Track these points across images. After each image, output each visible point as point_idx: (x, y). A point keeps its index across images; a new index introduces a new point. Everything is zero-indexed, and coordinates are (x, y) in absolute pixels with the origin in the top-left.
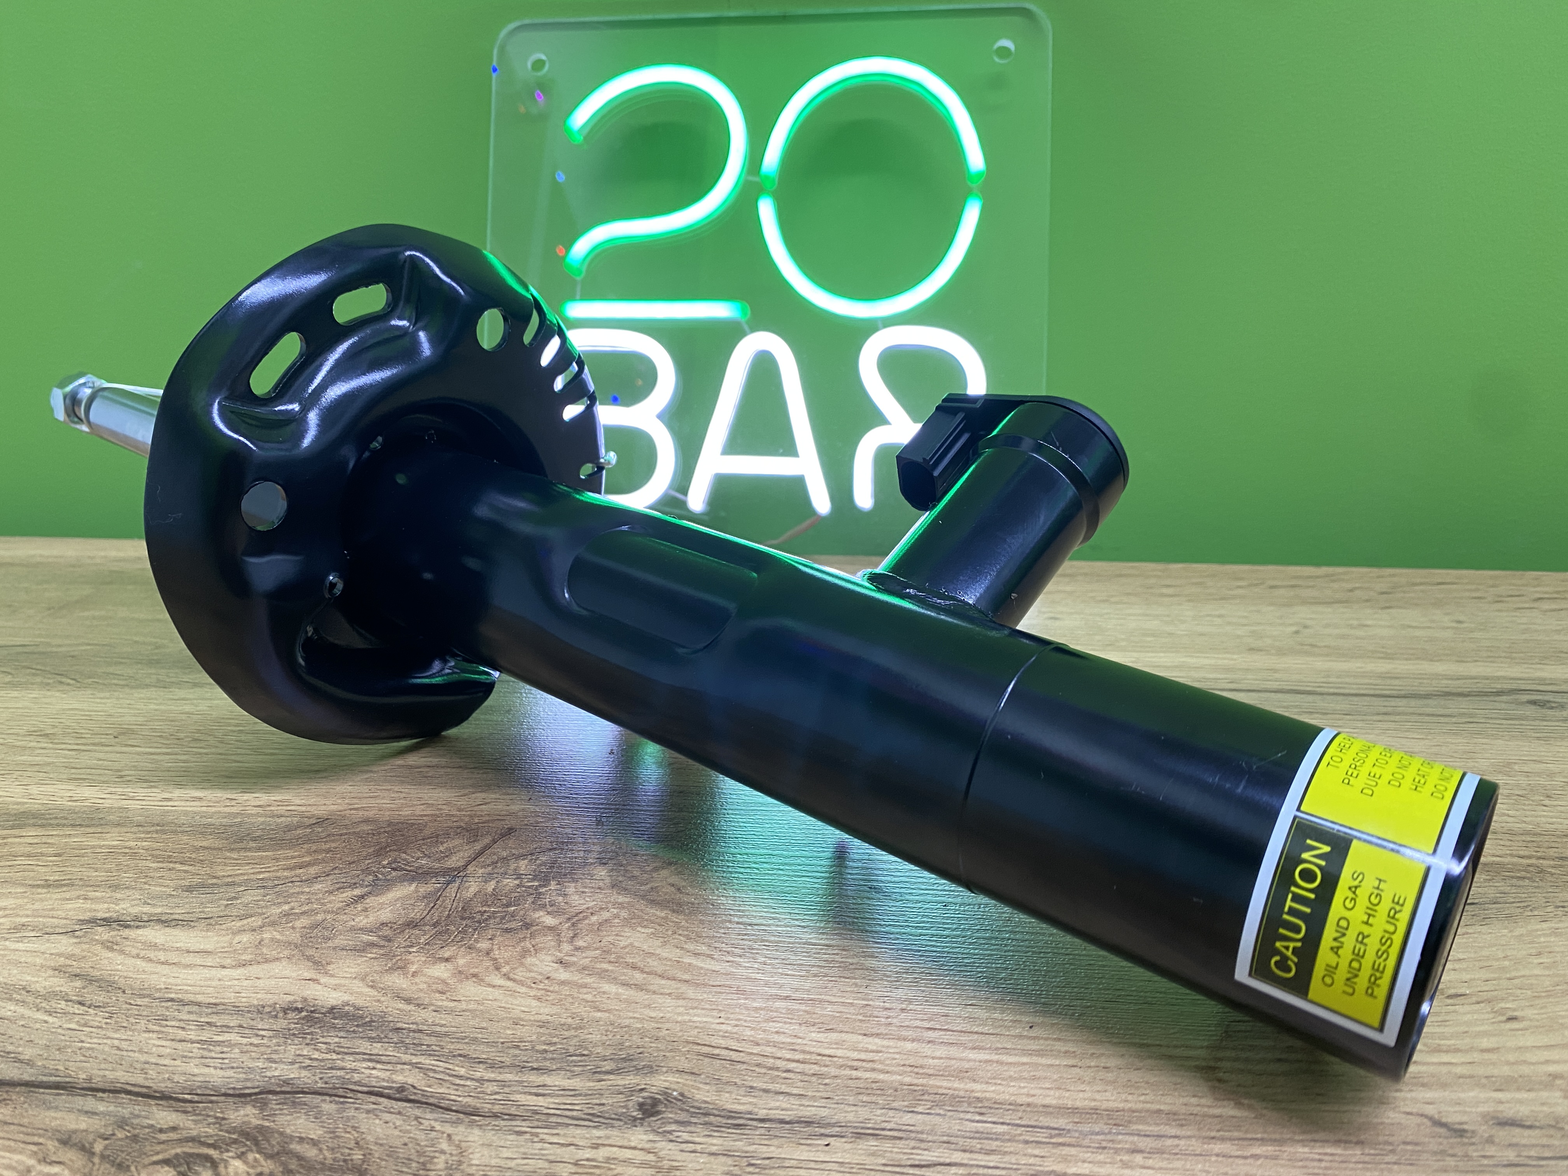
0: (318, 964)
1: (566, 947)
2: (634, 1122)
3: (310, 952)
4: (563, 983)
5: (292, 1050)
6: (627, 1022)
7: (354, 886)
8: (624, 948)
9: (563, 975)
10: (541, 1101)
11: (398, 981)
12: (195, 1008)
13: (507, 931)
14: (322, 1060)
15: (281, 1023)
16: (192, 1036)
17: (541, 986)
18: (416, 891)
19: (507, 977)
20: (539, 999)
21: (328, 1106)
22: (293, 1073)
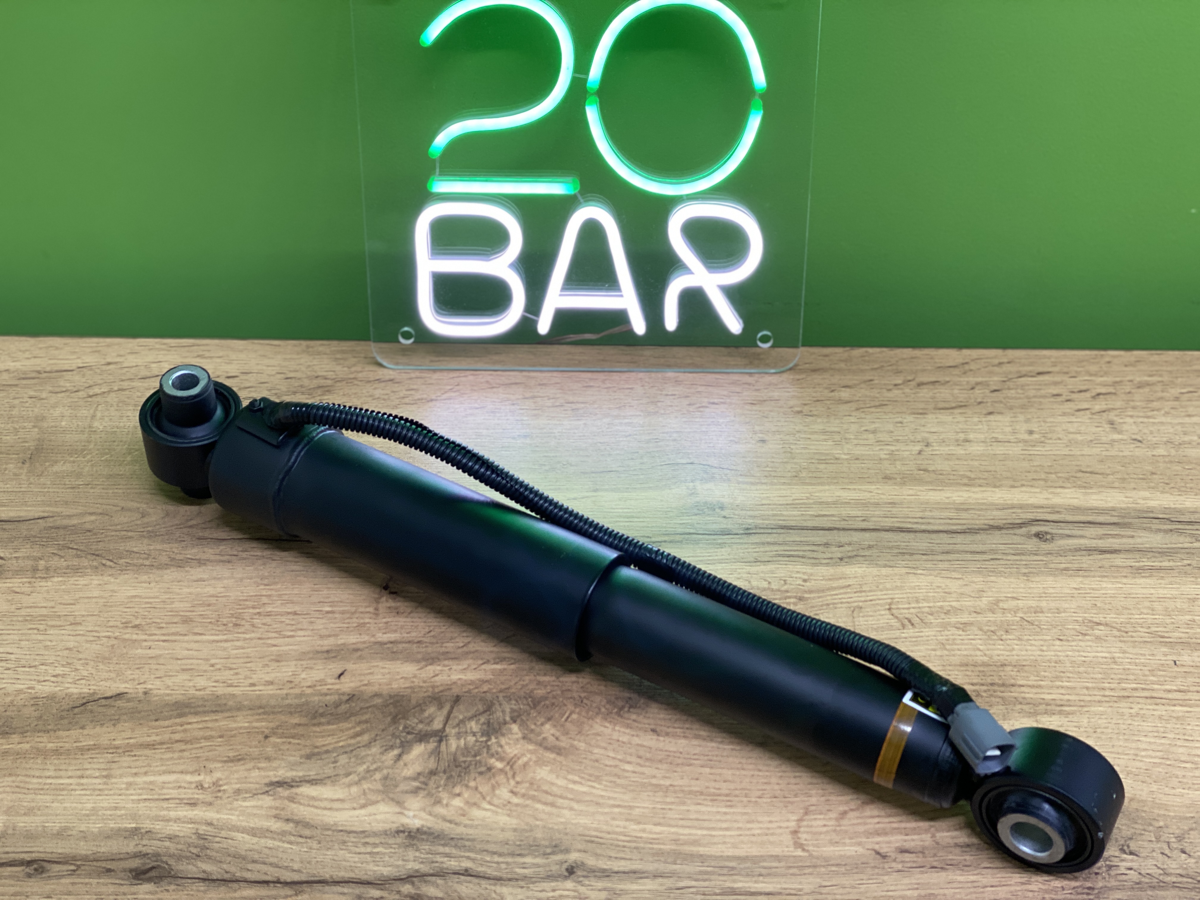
0: (399, 803)
1: (512, 782)
2: (566, 878)
3: (391, 795)
4: (517, 805)
5: (411, 854)
6: (550, 826)
7: (392, 747)
8: (540, 780)
9: (515, 800)
10: (526, 871)
11: (440, 810)
12: (355, 835)
13: (481, 773)
14: (426, 858)
15: (399, 840)
16: (363, 850)
17: (508, 807)
18: (426, 749)
19: (490, 803)
20: (509, 815)
21: (440, 881)
22: (417, 866)
